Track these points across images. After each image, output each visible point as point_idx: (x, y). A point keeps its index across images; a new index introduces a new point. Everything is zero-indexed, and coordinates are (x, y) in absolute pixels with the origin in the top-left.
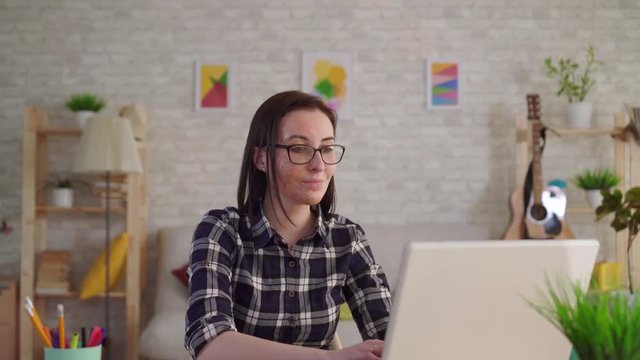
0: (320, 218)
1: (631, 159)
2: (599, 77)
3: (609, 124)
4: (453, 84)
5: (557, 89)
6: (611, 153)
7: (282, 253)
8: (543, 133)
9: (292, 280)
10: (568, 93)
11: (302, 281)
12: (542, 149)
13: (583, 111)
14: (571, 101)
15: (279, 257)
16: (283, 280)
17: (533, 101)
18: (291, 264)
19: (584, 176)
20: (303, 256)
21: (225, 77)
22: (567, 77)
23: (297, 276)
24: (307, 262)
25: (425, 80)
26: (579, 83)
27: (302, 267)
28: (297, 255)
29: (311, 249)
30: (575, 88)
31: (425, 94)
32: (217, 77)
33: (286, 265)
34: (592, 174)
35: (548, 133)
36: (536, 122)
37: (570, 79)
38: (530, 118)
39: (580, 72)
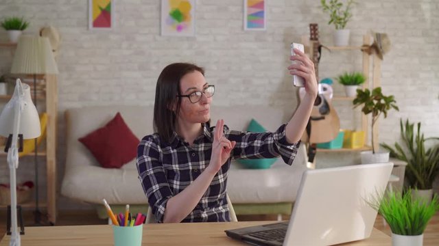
0: (205, 128)
1: (374, 66)
2: (354, 11)
3: (360, 42)
4: (261, 14)
5: (329, 19)
6: (360, 61)
7: (187, 150)
8: (319, 49)
9: (195, 163)
10: (335, 23)
11: (201, 163)
12: (319, 59)
13: (344, 34)
14: (337, 28)
15: (186, 152)
16: (190, 164)
17: (314, 28)
18: (194, 155)
19: (343, 75)
20: (200, 149)
21: (109, 6)
22: (335, 12)
23: (198, 160)
24: (203, 152)
25: (243, 11)
26: (342, 16)
27: (200, 156)
28: (196, 149)
29: (203, 145)
30: (340, 19)
31: (243, 21)
32: (104, 7)
33: (191, 155)
34: (348, 74)
35: (322, 48)
36: (316, 42)
37: (337, 14)
38: (311, 39)
39: (343, 9)
